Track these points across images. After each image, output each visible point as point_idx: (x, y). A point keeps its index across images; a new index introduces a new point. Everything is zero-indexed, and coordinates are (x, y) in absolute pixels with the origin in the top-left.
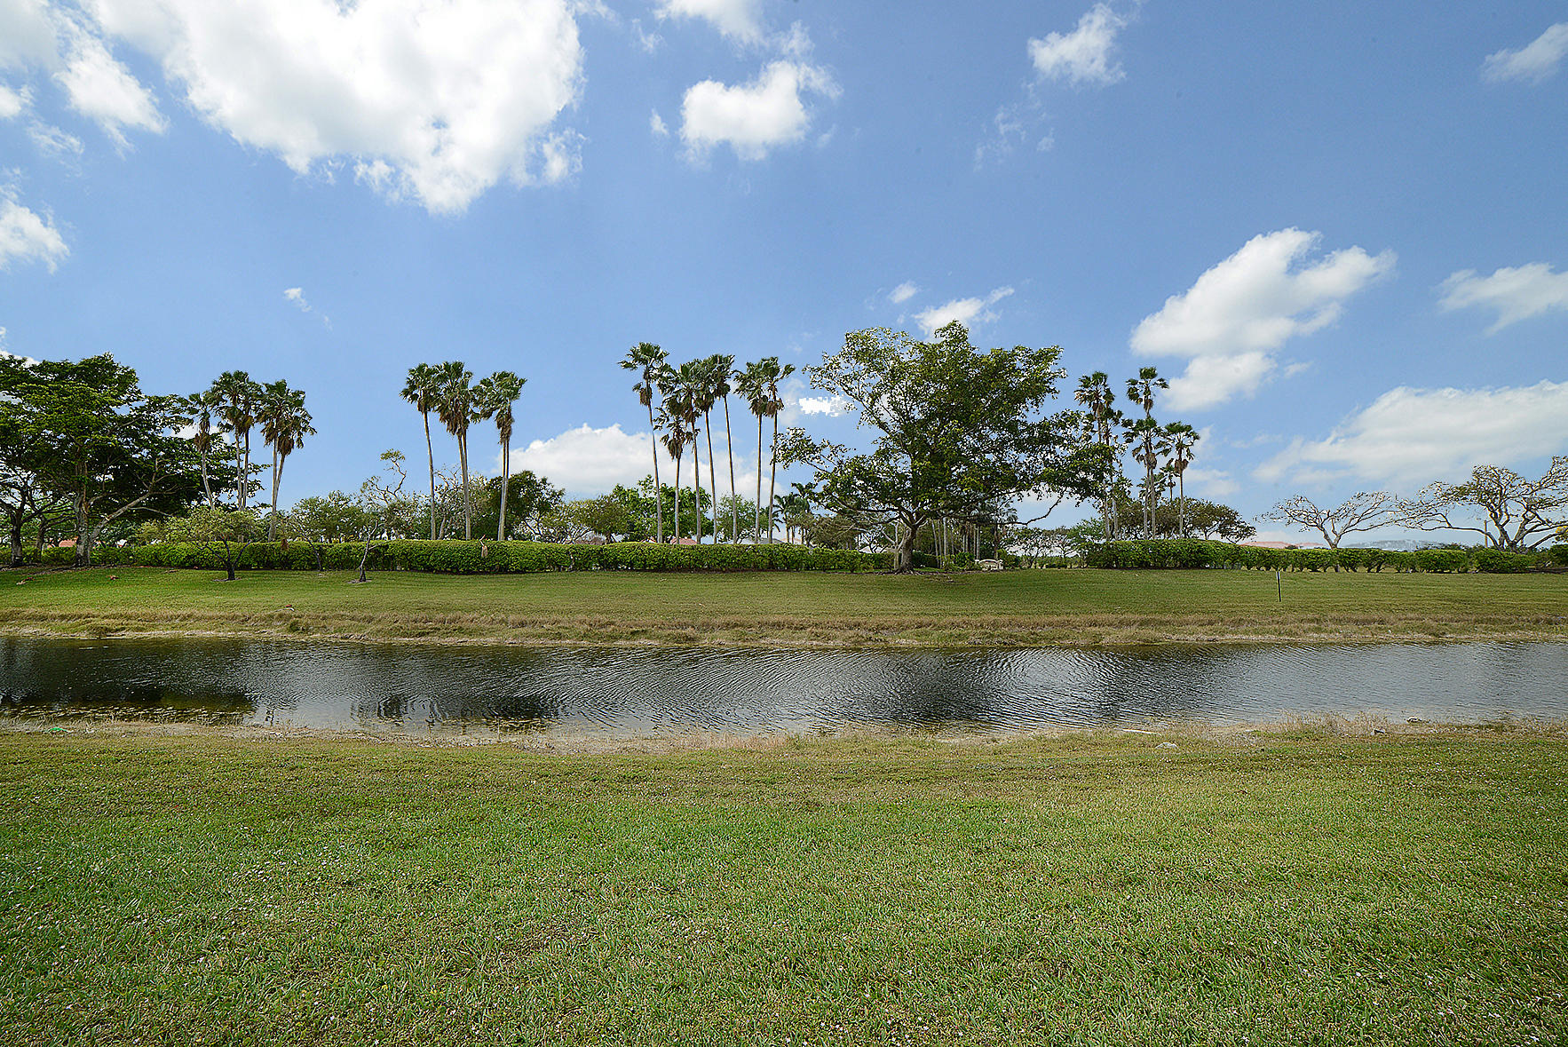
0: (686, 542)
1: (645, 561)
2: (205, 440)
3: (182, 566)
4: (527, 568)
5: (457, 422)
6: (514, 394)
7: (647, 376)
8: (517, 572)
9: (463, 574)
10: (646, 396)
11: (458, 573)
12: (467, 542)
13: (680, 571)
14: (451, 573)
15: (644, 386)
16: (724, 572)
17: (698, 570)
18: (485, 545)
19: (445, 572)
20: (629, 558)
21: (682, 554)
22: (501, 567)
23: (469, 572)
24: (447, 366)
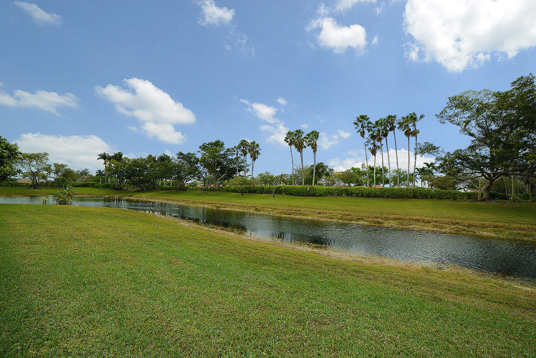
0: (378, 187)
1: (362, 193)
2: (237, 159)
3: (232, 192)
4: (322, 195)
5: (300, 147)
6: (317, 138)
7: (362, 126)
8: (318, 196)
9: (302, 196)
10: (363, 134)
11: (300, 196)
12: (303, 186)
13: (376, 197)
14: (298, 195)
15: (362, 130)
16: (394, 198)
17: (383, 197)
18: (308, 187)
19: (297, 195)
20: (356, 192)
21: (377, 191)
22: (313, 194)
23: (303, 196)
24: (297, 131)
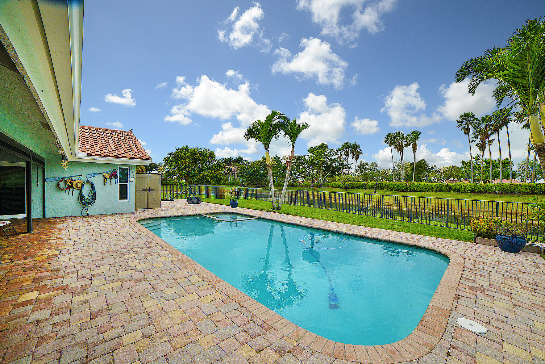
1: (465, 189)
2: (340, 158)
3: (337, 188)
4: (421, 190)
5: (400, 148)
6: (417, 137)
7: (467, 124)
8: (418, 191)
9: (401, 191)
10: (467, 131)
11: (400, 191)
12: (403, 182)
13: (480, 193)
14: (398, 191)
15: (466, 127)
16: (503, 194)
17: (489, 193)
18: (408, 183)
19: (397, 191)
20: (458, 188)
21: (481, 187)
22: (413, 190)
23: (403, 191)
24: (396, 133)
